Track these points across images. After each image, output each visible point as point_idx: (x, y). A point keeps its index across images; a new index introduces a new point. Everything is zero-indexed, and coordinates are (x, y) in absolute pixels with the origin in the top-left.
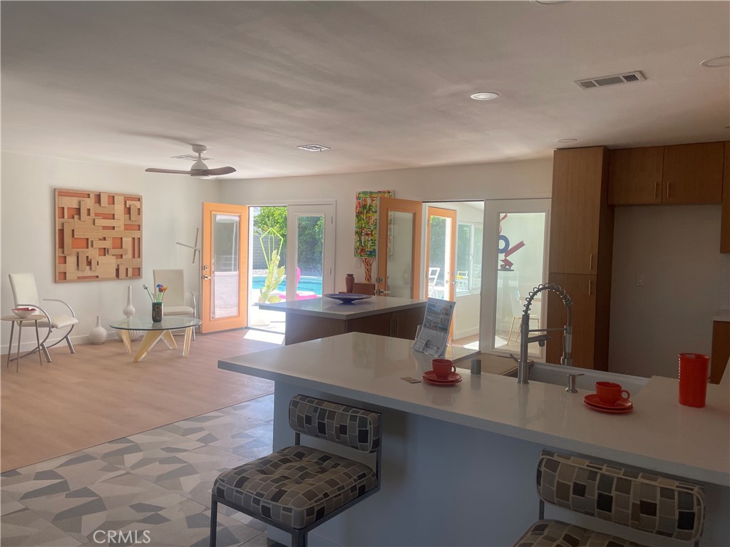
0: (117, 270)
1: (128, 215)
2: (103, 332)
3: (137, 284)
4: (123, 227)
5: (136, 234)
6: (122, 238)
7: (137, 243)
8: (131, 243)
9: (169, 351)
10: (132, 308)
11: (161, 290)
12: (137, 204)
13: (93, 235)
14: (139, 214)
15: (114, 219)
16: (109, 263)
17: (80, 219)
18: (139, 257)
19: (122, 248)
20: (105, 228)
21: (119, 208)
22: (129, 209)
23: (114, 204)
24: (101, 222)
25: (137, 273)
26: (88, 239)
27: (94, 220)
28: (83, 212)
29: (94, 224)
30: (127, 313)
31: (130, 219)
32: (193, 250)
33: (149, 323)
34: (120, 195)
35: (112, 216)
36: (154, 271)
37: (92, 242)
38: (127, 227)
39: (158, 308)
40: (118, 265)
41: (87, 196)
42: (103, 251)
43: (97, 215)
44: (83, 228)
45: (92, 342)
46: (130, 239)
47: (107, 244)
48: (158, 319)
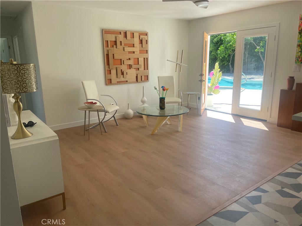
0: (137, 77)
1: (141, 44)
2: (131, 112)
3: (146, 85)
4: (139, 52)
5: (145, 56)
6: (138, 58)
7: (146, 60)
8: (143, 61)
10: (145, 99)
11: (164, 90)
12: (145, 37)
13: (124, 57)
14: (147, 43)
15: (134, 47)
16: (131, 74)
17: (117, 48)
18: (147, 69)
19: (138, 64)
20: (130, 52)
21: (136, 41)
22: (142, 40)
23: (134, 38)
24: (128, 49)
25: (147, 78)
26: (121, 59)
27: (124, 48)
28: (118, 43)
29: (124, 51)
30: (143, 102)
31: (142, 47)
32: (176, 64)
34: (136, 32)
35: (133, 45)
36: (158, 77)
37: (123, 61)
38: (141, 52)
39: (163, 101)
40: (137, 74)
41: (119, 33)
42: (129, 66)
43: (125, 45)
44: (118, 53)
45: (126, 118)
46: (143, 59)
47: (131, 62)
48: (163, 107)
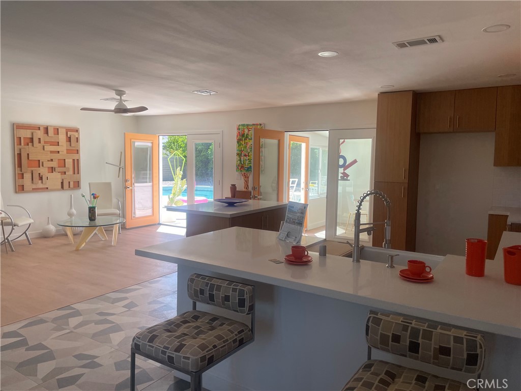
0: (62, 183)
1: (69, 143)
2: (52, 228)
3: (77, 193)
4: (65, 152)
5: (75, 157)
6: (65, 160)
7: (76, 164)
8: (72, 164)
9: (102, 242)
10: (74, 211)
11: (95, 198)
12: (76, 134)
13: (43, 158)
14: (77, 142)
15: (58, 145)
16: (56, 178)
17: (33, 145)
18: (78, 173)
19: (65, 167)
20: (52, 152)
21: (62, 138)
22: (70, 138)
23: (58, 134)
24: (49, 148)
25: (77, 185)
26: (39, 160)
27: (44, 147)
28: (36, 140)
29: (44, 149)
30: (70, 215)
31: (71, 146)
32: (118, 168)
33: (86, 222)
34: (62, 127)
35: (57, 143)
36: (89, 183)
37: (43, 163)
38: (69, 151)
39: (93, 210)
40: (63, 180)
41: (38, 129)
42: (51, 169)
43: (45, 142)
44: (35, 152)
45: (45, 236)
46: (71, 160)
47: (54, 164)
48: (93, 218)
